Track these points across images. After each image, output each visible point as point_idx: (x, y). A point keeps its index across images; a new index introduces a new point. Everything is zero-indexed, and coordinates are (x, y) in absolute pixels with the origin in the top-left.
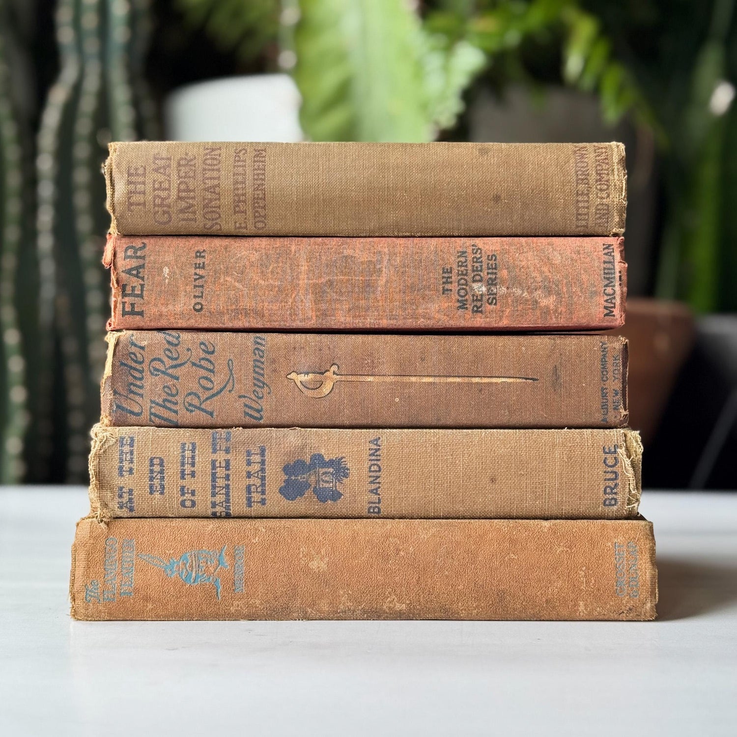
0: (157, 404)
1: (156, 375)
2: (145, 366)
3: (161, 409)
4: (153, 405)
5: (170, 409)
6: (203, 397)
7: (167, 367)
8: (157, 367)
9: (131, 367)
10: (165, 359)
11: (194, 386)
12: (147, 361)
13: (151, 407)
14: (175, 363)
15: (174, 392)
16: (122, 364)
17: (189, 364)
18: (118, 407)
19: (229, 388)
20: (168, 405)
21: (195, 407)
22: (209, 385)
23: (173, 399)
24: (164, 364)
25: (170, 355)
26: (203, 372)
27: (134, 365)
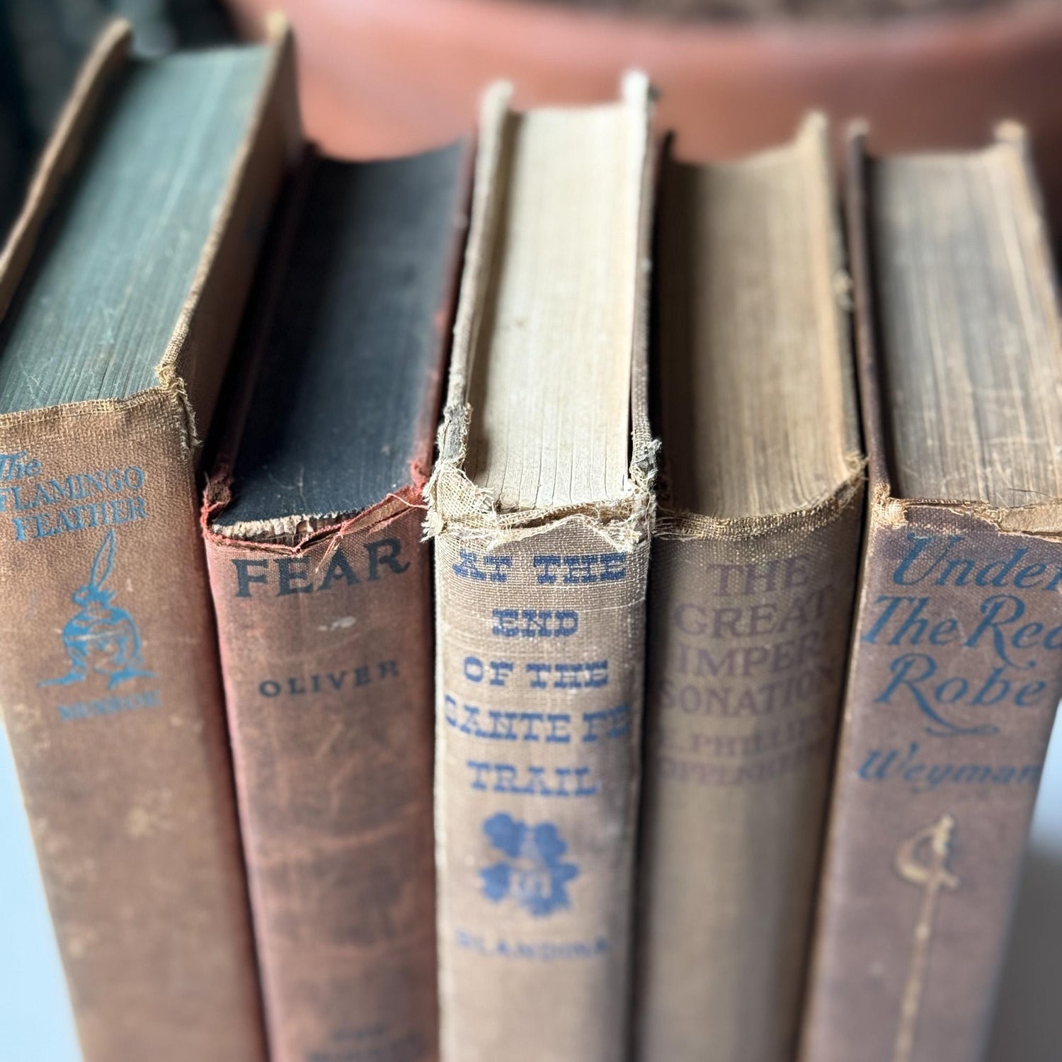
0: (917, 611)
1: (983, 608)
2: (1008, 589)
3: (906, 617)
4: (916, 603)
5: (903, 630)
6: (922, 686)
7: (1001, 628)
8: (1002, 611)
9: (1008, 567)
10: (1019, 624)
11: (950, 670)
12: (1020, 594)
13: (911, 600)
14: (1007, 641)
15: (940, 638)
16: (1022, 552)
17: (1000, 663)
18: (922, 542)
19: (936, 727)
20: (913, 630)
21: (903, 673)
22: (947, 695)
23: (925, 636)
24: (1006, 622)
25: (1027, 632)
26: (978, 684)
27: (1016, 570)
